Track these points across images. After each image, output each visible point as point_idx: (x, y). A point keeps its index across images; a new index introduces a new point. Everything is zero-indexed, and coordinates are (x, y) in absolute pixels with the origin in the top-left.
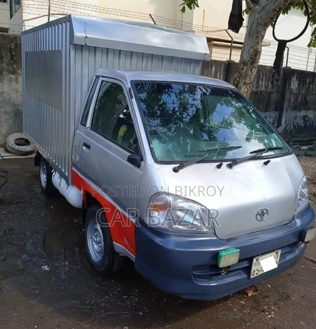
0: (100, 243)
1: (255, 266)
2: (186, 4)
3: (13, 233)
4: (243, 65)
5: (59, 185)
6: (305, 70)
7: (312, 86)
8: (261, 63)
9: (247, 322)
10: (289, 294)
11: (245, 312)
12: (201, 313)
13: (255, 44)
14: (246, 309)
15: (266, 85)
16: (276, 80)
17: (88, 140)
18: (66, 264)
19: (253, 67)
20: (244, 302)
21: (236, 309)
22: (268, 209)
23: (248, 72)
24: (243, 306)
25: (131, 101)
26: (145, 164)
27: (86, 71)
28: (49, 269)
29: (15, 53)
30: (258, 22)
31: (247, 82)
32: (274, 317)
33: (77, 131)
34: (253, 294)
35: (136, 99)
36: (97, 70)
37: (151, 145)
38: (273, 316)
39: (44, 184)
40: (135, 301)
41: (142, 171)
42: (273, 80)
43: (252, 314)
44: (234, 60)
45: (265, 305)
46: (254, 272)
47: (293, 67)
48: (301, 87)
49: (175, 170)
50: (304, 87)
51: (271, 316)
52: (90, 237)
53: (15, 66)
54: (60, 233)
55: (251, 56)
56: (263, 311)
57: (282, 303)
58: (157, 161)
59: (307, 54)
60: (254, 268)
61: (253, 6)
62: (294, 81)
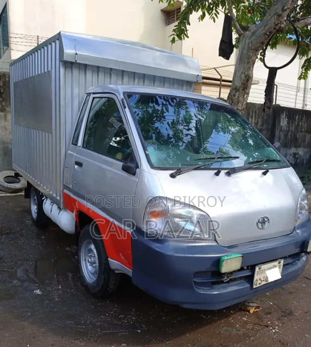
0: (95, 263)
1: (257, 275)
2: (175, 35)
3: (4, 261)
4: (235, 91)
5: (50, 211)
6: (294, 107)
7: (302, 123)
8: (250, 101)
9: (251, 337)
10: (292, 310)
11: (248, 327)
12: (202, 329)
13: (246, 70)
14: (249, 325)
15: (256, 122)
16: (267, 107)
17: (80, 158)
18: (59, 287)
19: (245, 93)
20: (246, 319)
21: (238, 325)
22: (269, 218)
23: (240, 98)
24: (246, 323)
25: (124, 111)
26: (140, 171)
27: (76, 91)
28: (41, 293)
29: (3, 90)
30: (249, 47)
31: (239, 108)
32: (279, 331)
33: (69, 152)
34: (256, 310)
35: (129, 108)
36: (88, 89)
37: (146, 151)
38: (277, 330)
39: (35, 215)
40: (133, 319)
41: (138, 178)
42: (265, 108)
43: (255, 329)
44: (224, 97)
45: (269, 321)
46: (256, 281)
47: (282, 104)
48: (291, 124)
49: (173, 176)
50: (294, 124)
51: (275, 330)
52: (84, 259)
53: (4, 104)
54: (52, 261)
55: (243, 82)
56: (267, 327)
57: (286, 318)
58: (152, 167)
59: (295, 91)
60: (256, 277)
61: (243, 32)
62: (283, 118)
